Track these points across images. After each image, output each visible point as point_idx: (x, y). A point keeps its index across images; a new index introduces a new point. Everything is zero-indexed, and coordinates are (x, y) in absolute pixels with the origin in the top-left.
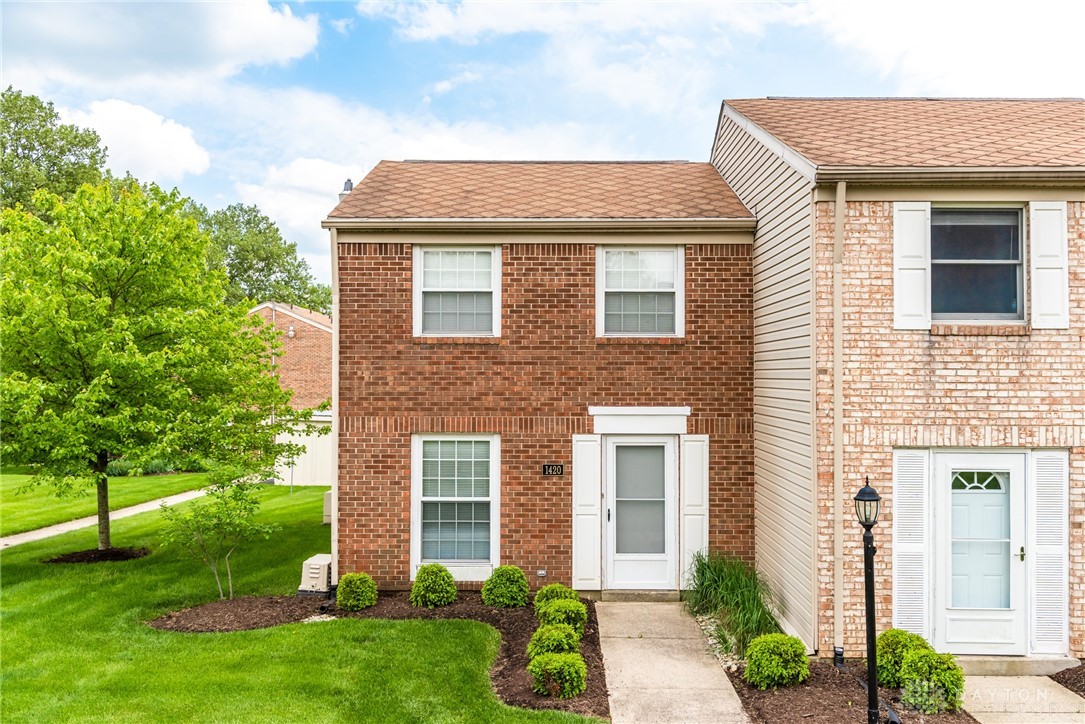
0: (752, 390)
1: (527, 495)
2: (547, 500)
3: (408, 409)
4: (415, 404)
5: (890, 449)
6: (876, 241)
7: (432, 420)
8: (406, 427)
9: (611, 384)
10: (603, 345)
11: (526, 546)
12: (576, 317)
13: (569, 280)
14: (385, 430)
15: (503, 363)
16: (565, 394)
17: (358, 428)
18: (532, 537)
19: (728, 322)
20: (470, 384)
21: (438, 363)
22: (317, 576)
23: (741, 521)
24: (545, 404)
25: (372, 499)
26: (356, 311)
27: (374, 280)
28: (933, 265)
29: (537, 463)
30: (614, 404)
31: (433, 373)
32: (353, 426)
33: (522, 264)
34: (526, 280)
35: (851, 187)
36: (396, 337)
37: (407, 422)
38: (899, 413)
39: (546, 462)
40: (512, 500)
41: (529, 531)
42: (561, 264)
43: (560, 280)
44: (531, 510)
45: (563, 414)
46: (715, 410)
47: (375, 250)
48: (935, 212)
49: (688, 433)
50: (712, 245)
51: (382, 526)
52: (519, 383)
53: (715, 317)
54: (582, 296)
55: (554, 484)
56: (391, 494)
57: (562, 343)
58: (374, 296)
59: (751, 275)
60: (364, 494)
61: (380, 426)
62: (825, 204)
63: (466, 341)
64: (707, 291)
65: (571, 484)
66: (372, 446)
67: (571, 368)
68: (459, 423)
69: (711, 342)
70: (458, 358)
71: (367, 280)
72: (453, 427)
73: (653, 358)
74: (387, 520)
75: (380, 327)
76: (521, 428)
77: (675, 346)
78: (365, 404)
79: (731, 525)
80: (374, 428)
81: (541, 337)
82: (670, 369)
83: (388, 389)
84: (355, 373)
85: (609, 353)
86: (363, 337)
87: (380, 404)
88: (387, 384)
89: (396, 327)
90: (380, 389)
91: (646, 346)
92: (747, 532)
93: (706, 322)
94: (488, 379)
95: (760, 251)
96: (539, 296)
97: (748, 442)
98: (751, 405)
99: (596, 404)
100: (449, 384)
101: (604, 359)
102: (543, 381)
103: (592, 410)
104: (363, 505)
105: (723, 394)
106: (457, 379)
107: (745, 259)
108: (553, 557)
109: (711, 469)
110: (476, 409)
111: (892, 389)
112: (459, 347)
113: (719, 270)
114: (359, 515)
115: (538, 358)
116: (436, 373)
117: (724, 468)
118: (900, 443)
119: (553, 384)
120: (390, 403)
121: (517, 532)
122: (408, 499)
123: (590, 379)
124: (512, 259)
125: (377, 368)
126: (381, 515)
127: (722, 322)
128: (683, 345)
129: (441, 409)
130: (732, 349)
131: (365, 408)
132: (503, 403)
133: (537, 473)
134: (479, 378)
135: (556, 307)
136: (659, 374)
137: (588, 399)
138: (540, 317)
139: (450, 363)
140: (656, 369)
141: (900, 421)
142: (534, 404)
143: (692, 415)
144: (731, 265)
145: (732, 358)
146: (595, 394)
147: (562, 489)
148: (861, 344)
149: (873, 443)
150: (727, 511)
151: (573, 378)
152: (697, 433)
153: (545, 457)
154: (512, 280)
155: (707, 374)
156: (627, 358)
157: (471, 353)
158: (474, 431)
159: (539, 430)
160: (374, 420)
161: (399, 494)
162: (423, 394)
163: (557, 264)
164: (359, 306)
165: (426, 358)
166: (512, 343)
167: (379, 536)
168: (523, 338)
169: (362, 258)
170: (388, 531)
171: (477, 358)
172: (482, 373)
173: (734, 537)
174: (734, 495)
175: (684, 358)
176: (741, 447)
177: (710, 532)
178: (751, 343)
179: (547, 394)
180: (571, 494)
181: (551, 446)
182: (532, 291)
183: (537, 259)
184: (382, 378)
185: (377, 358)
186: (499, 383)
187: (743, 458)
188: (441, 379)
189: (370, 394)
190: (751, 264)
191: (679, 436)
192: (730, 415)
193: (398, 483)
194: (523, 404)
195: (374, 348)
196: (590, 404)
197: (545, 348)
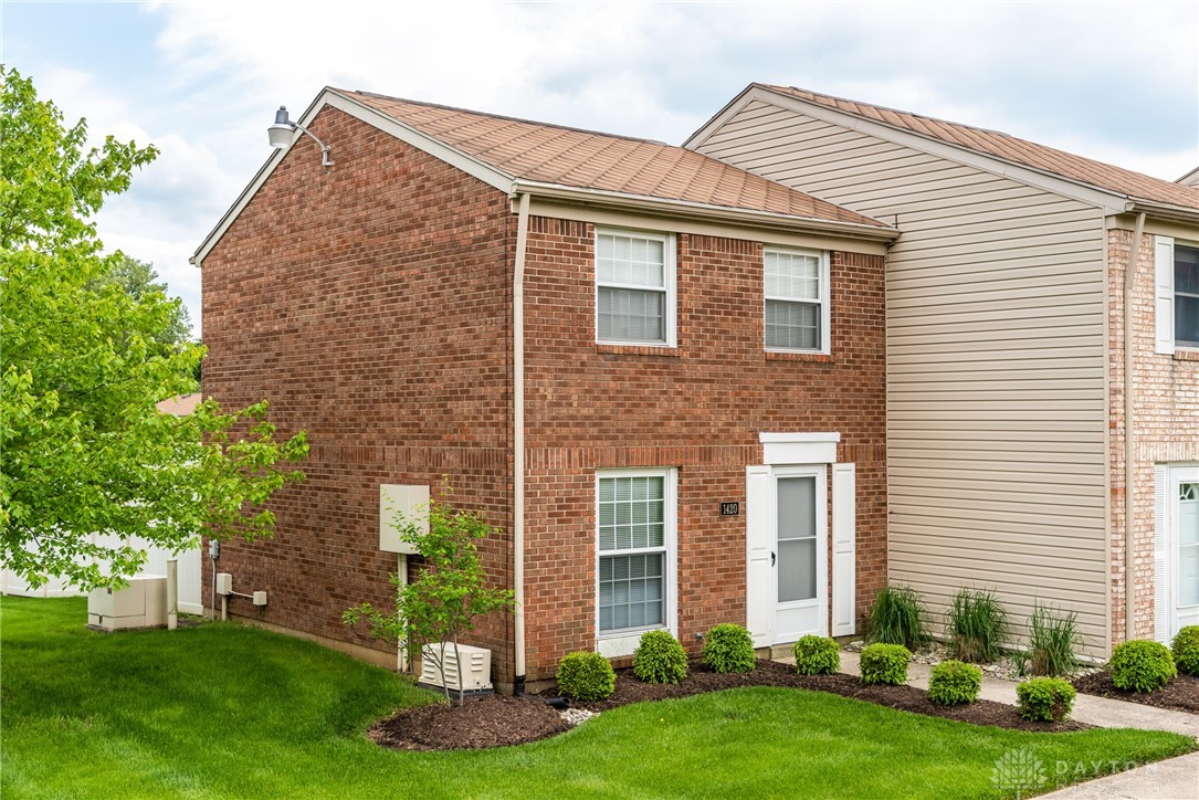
0: (884, 414)
1: (706, 540)
2: (724, 544)
3: (593, 438)
4: (600, 431)
5: (1152, 464)
6: (1146, 271)
7: (617, 450)
8: (591, 461)
9: (777, 407)
10: (772, 361)
11: (706, 603)
12: (747, 327)
13: (742, 283)
14: (570, 467)
15: (683, 380)
16: (740, 418)
17: (540, 463)
18: (711, 590)
19: (867, 339)
20: (654, 406)
21: (622, 379)
22: (479, 668)
23: (877, 556)
24: (721, 431)
25: (557, 557)
26: (537, 308)
27: (555, 266)
28: (1176, 296)
29: (715, 501)
30: (781, 430)
31: (618, 392)
32: (535, 460)
33: (700, 260)
34: (704, 280)
35: (1148, 220)
36: (579, 344)
37: (592, 454)
38: (1158, 431)
39: (722, 499)
40: (694, 547)
41: (708, 584)
42: (734, 264)
43: (733, 282)
44: (710, 559)
45: (737, 442)
46: (858, 436)
47: (557, 227)
49: (838, 462)
50: (854, 254)
51: (566, 591)
52: (698, 405)
53: (858, 334)
54: (753, 302)
55: (731, 525)
56: (577, 549)
57: (736, 357)
58: (556, 288)
59: (883, 289)
60: (548, 551)
61: (564, 460)
62: (1117, 231)
63: (652, 352)
64: (851, 304)
65: (744, 524)
66: (556, 487)
67: (744, 388)
68: (643, 454)
69: (855, 362)
70: (641, 373)
71: (549, 266)
72: (637, 460)
73: (810, 378)
74: (572, 584)
75: (563, 330)
76: (700, 459)
77: (826, 364)
78: (548, 431)
79: (869, 561)
80: (558, 464)
81: (718, 350)
82: (824, 390)
83: (572, 411)
84: (537, 390)
85: (775, 370)
86: (544, 342)
87: (564, 431)
88: (571, 405)
89: (580, 331)
90: (564, 411)
91: (805, 363)
92: (882, 566)
93: (852, 339)
94: (670, 400)
95: (893, 266)
96: (716, 300)
97: (882, 469)
98: (884, 430)
99: (766, 430)
100: (634, 405)
101: (772, 377)
102: (719, 402)
103: (764, 437)
104: (547, 565)
105: (863, 418)
106: (641, 399)
107: (880, 272)
109: (857, 500)
110: (659, 437)
111: (1154, 408)
112: (644, 359)
113: (860, 282)
114: (543, 579)
115: (717, 375)
116: (621, 392)
117: (866, 499)
118: (1158, 459)
119: (728, 406)
120: (574, 430)
121: (698, 585)
122: (593, 554)
123: (760, 401)
124: (691, 252)
125: (560, 384)
126: (566, 577)
127: (862, 339)
129: (626, 437)
130: (870, 368)
131: (548, 437)
132: (684, 430)
133: (715, 513)
134: (663, 397)
135: (730, 314)
136: (816, 395)
137: (758, 424)
138: (716, 325)
139: (634, 379)
140: (813, 389)
141: (1158, 438)
142: (712, 430)
143: (843, 441)
144: (869, 277)
145: (870, 379)
146: (765, 418)
147: (737, 531)
148: (1139, 366)
149: (1145, 459)
150: (867, 546)
151: (745, 400)
152: (845, 461)
153: (721, 494)
154: (692, 279)
155: (852, 396)
156: (790, 377)
157: (654, 367)
158: (657, 464)
159: (717, 460)
160: (558, 453)
161: (584, 548)
162: (608, 418)
163: (731, 263)
164: (541, 301)
165: (610, 372)
166: (692, 355)
167: (564, 605)
168: (701, 349)
169: (543, 237)
170: (572, 597)
171: (660, 373)
172: (665, 392)
173: (872, 574)
174: (872, 528)
175: (835, 378)
176: (876, 476)
177: (856, 570)
178: (884, 363)
179: (724, 418)
180: (744, 537)
181: (727, 481)
182: (710, 293)
183: (713, 255)
184: (566, 397)
185: (560, 370)
186: (680, 404)
187: (879, 487)
188: (626, 398)
189: (554, 418)
190: (883, 278)
191: (829, 465)
192: (868, 441)
193: (583, 534)
194: (702, 430)
195: (558, 357)
196: (760, 430)
197: (721, 363)
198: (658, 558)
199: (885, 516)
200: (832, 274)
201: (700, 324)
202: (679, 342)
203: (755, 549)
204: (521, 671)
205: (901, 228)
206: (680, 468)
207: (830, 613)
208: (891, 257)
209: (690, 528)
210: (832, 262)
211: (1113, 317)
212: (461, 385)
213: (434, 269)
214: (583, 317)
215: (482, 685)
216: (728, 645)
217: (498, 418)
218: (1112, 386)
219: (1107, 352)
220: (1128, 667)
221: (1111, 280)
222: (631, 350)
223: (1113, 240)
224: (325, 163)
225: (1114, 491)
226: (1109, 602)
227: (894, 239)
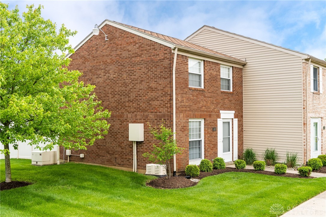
0: (243, 107)
1: (210, 137)
2: (213, 138)
3: (188, 111)
4: (190, 109)
6: (309, 72)
7: (193, 114)
9: (223, 104)
10: (222, 93)
11: (210, 153)
12: (217, 84)
14: (184, 118)
15: (205, 97)
16: (216, 107)
19: (239, 88)
21: (194, 96)
22: (164, 170)
23: (241, 141)
24: (213, 110)
25: (181, 141)
26: (178, 77)
29: (212, 127)
30: (224, 110)
31: (193, 99)
32: (177, 116)
34: (209, 72)
36: (186, 87)
37: (188, 115)
38: (311, 110)
40: (207, 139)
41: (210, 148)
42: (215, 68)
43: (215, 73)
44: (211, 142)
45: (216, 113)
46: (238, 112)
47: (181, 57)
48: (314, 68)
49: (234, 118)
50: (237, 67)
52: (208, 103)
54: (219, 78)
55: (215, 133)
57: (215, 92)
58: (181, 72)
59: (242, 76)
60: (180, 139)
61: (183, 116)
64: (236, 80)
65: (217, 133)
66: (181, 123)
67: (217, 99)
69: (237, 94)
71: (180, 67)
74: (185, 148)
75: (183, 83)
76: (209, 117)
78: (180, 109)
81: (212, 90)
82: (232, 100)
85: (223, 95)
86: (179, 86)
87: (183, 109)
88: (184, 102)
89: (186, 84)
90: (183, 104)
96: (212, 77)
97: (242, 120)
99: (221, 110)
100: (196, 103)
101: (222, 97)
102: (212, 103)
104: (180, 143)
105: (239, 108)
108: (214, 155)
109: (238, 128)
110: (201, 111)
111: (310, 105)
112: (198, 91)
113: (238, 74)
115: (212, 96)
118: (311, 117)
119: (214, 104)
120: (185, 109)
123: (220, 103)
124: (207, 65)
125: (182, 97)
128: (232, 94)
129: (195, 111)
130: (240, 95)
132: (206, 109)
133: (212, 130)
135: (214, 81)
136: (230, 102)
138: (212, 84)
141: (311, 112)
142: (211, 110)
143: (235, 113)
144: (240, 73)
145: (240, 98)
146: (221, 107)
150: (240, 139)
151: (217, 102)
152: (236, 118)
153: (213, 125)
155: (237, 102)
156: (225, 97)
157: (200, 93)
160: (181, 114)
161: (187, 139)
162: (191, 106)
165: (192, 94)
166: (207, 91)
167: (183, 153)
168: (209, 89)
171: (201, 95)
172: (202, 100)
173: (241, 146)
174: (241, 134)
175: (234, 98)
176: (241, 122)
177: (238, 145)
178: (242, 94)
179: (213, 106)
180: (217, 136)
181: (214, 122)
183: (211, 66)
184: (183, 100)
185: (182, 93)
186: (205, 103)
187: (242, 125)
188: (195, 101)
189: (181, 106)
190: (242, 74)
191: (232, 119)
192: (240, 113)
193: (186, 135)
194: (209, 110)
195: (181, 90)
197: (213, 93)
198: (200, 142)
199: (243, 132)
200: (233, 72)
201: (209, 83)
202: (204, 87)
203: (219, 139)
204: (175, 170)
205: (247, 61)
206: (205, 119)
207: (233, 155)
208: (244, 69)
209: (207, 134)
210: (233, 69)
211: (304, 83)
212: (155, 97)
213: (145, 67)
214: (186, 80)
215: (165, 174)
216: (220, 162)
217: (167, 105)
218: (304, 99)
219: (303, 91)
220: (313, 164)
221: (303, 74)
222: (196, 89)
223: (304, 65)
224: (106, 39)
225: (304, 124)
226: (303, 150)
227: (245, 64)
